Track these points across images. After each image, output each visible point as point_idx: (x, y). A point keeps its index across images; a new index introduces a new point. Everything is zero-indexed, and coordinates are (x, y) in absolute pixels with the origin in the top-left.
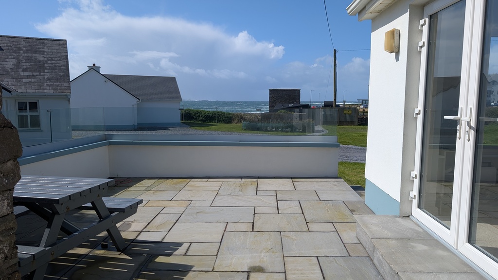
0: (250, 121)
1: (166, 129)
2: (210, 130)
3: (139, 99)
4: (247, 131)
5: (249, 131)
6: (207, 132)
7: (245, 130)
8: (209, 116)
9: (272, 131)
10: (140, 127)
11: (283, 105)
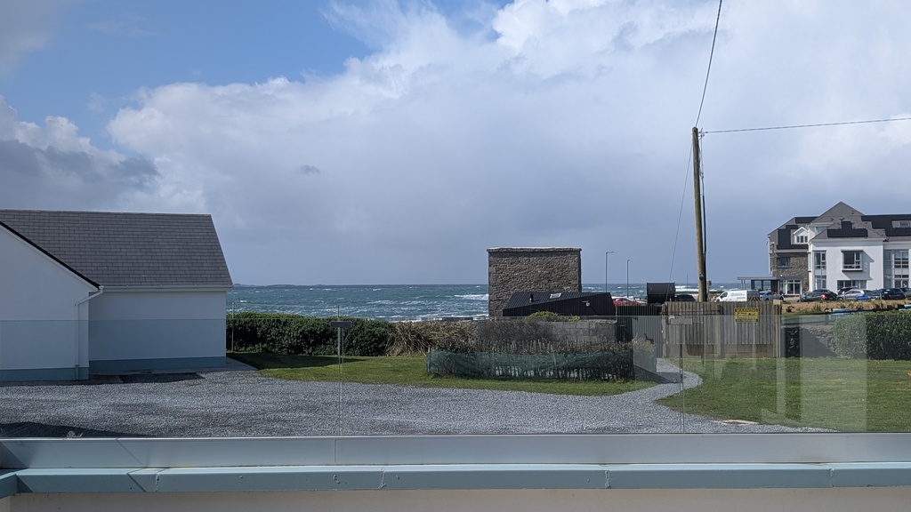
0: (451, 346)
1: (193, 376)
2: (322, 377)
3: (97, 286)
4: (445, 381)
5: (453, 381)
6: (319, 386)
7: (437, 375)
8: (312, 333)
9: (523, 378)
10: (99, 374)
11: (532, 297)
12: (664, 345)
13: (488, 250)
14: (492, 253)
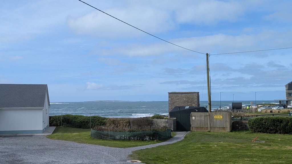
11: (179, 108)
12: (191, 127)
13: (168, 93)
14: (169, 93)
